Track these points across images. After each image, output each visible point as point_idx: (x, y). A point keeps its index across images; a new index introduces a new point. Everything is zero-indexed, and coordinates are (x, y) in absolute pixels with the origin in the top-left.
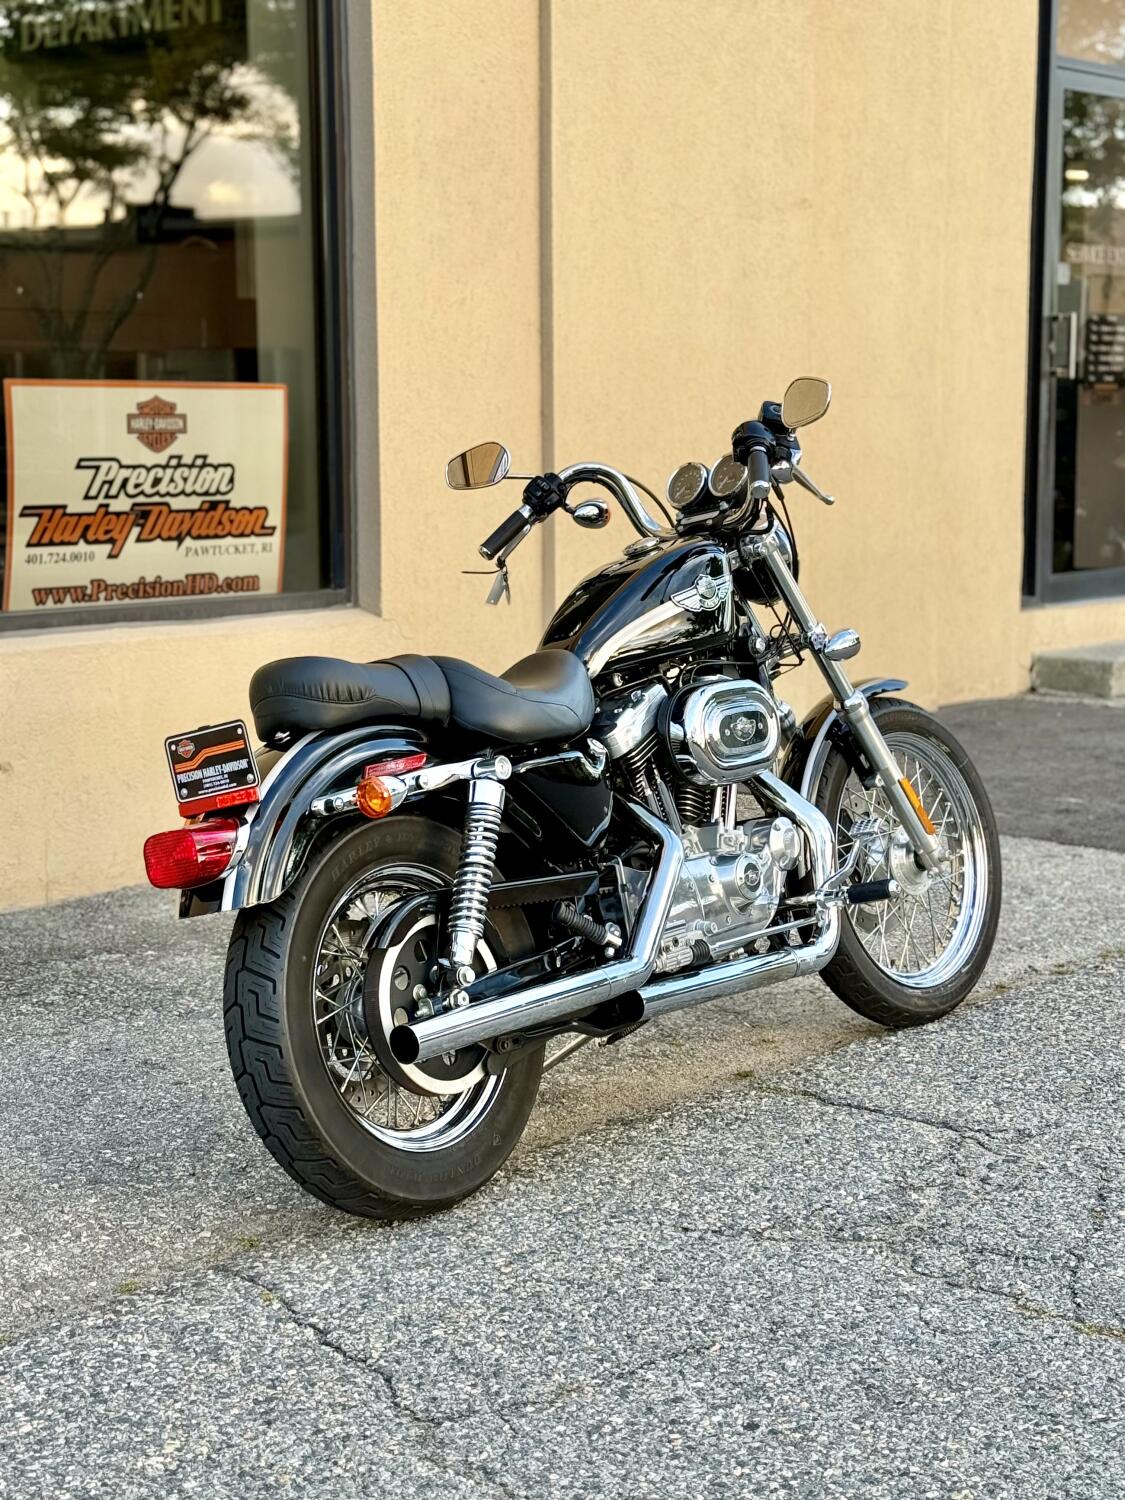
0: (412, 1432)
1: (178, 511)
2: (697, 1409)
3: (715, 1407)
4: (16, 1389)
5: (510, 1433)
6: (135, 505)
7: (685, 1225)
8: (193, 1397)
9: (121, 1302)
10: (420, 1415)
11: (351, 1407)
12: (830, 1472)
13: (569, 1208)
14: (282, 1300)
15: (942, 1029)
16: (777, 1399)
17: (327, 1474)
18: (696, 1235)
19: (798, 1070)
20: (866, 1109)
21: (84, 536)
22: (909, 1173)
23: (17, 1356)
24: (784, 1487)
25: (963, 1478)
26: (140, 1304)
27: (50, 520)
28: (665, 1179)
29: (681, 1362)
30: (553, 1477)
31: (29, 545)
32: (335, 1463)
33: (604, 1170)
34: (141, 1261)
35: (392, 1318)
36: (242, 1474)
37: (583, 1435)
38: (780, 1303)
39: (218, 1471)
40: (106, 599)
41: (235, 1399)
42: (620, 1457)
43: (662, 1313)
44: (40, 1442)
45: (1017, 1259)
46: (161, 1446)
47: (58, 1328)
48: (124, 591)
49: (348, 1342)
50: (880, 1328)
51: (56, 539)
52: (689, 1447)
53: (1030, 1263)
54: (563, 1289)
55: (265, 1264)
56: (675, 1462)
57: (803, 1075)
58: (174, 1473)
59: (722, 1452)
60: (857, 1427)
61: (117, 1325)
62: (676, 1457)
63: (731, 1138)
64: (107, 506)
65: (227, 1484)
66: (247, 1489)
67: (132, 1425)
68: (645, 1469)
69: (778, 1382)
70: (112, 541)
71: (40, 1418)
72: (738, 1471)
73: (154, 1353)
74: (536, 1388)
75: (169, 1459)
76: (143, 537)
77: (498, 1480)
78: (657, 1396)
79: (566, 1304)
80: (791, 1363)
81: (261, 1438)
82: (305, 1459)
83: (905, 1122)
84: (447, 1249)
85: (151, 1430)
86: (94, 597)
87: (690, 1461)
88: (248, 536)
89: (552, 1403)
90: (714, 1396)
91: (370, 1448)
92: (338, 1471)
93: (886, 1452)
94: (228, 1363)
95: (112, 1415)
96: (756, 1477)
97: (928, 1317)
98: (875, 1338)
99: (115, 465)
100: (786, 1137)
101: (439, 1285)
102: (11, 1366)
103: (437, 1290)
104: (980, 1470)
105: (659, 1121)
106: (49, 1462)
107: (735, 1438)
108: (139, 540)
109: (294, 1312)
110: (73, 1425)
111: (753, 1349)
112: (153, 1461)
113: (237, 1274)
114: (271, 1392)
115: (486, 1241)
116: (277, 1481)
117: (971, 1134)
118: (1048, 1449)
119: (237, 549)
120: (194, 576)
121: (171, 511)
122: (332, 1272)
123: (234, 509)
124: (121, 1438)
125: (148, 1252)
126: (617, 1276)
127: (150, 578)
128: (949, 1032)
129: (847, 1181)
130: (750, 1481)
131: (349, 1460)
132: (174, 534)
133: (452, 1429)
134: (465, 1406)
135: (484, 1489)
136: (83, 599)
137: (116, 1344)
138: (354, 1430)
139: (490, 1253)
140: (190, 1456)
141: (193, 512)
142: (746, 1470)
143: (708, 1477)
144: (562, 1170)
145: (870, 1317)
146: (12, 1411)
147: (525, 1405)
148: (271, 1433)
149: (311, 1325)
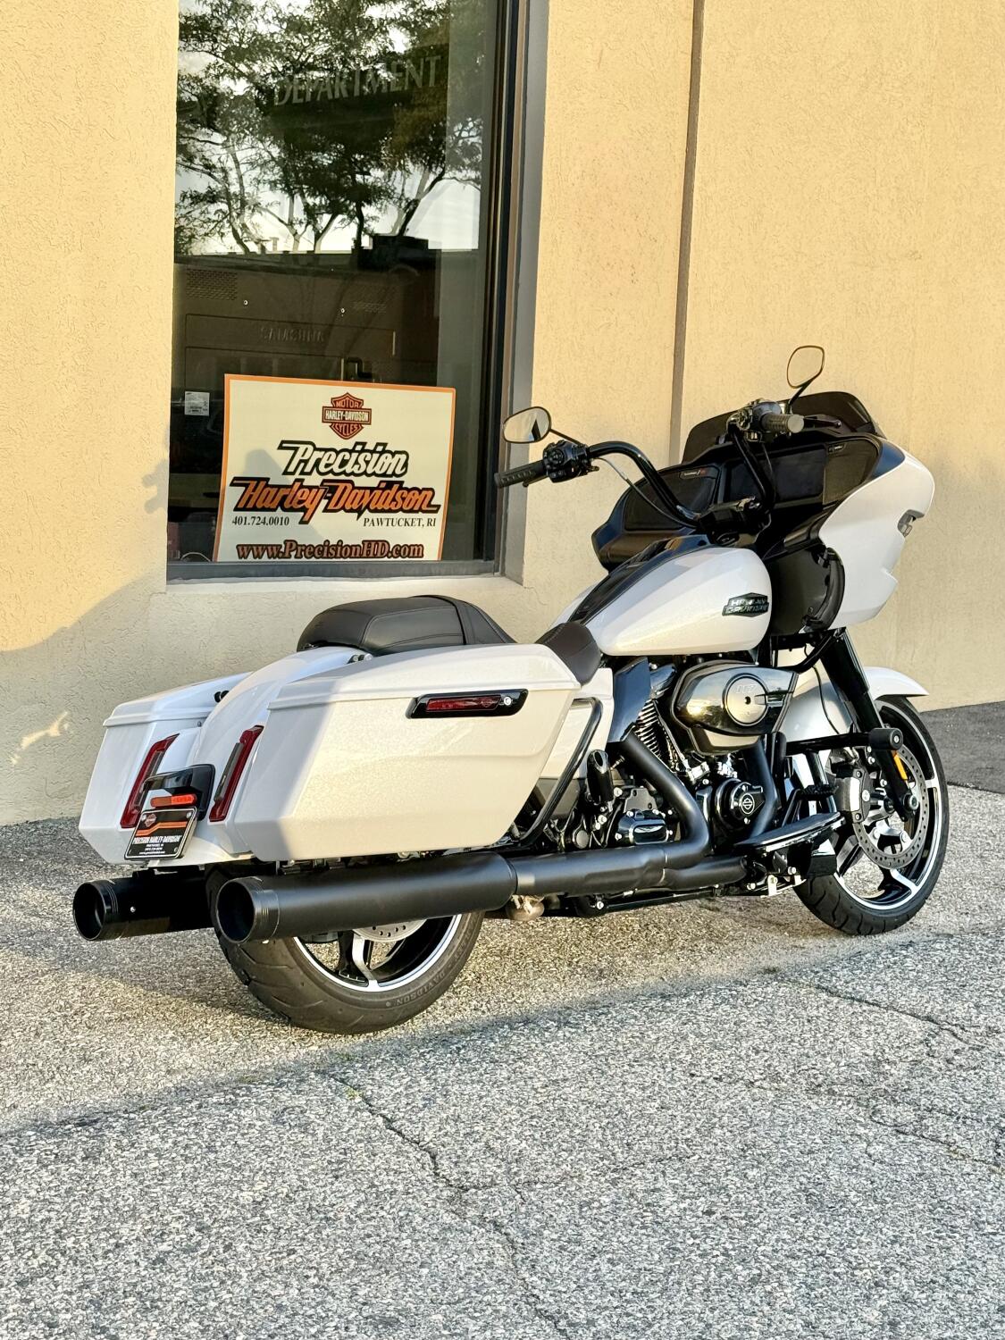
0: (445, 1193)
1: (360, 488)
2: (669, 1197)
3: (684, 1198)
4: (151, 1138)
5: (520, 1201)
6: (324, 481)
7: (693, 1072)
8: (282, 1155)
9: (240, 1088)
10: (453, 1183)
11: (400, 1173)
12: (762, 1248)
13: (602, 1052)
14: (362, 1096)
15: (947, 948)
16: (734, 1196)
17: (374, 1214)
18: (700, 1079)
19: (816, 970)
20: (866, 1002)
21: (281, 504)
22: (887, 1050)
23: (156, 1117)
24: (723, 1254)
25: (867, 1261)
26: (254, 1090)
27: (254, 490)
28: (684, 1038)
29: (665, 1165)
30: (546, 1233)
31: (236, 509)
32: (382, 1208)
33: (637, 1028)
34: (261, 1062)
35: (445, 1116)
36: (310, 1209)
37: (576, 1207)
38: (755, 1132)
39: (293, 1205)
40: (296, 557)
41: (314, 1159)
42: (601, 1224)
43: (658, 1130)
44: (163, 1174)
45: (958, 1118)
46: (253, 1185)
47: (190, 1102)
48: (311, 551)
49: (408, 1129)
50: (831, 1156)
51: (259, 506)
52: (657, 1223)
53: (968, 1122)
54: (583, 1107)
55: (355, 1071)
56: (644, 1231)
57: (821, 974)
58: (260, 1203)
59: (682, 1227)
60: (792, 1220)
61: (234, 1103)
62: (644, 1227)
63: (747, 1013)
64: (302, 480)
65: (297, 1214)
66: (312, 1218)
67: (233, 1169)
68: (619, 1233)
69: (739, 1185)
70: (304, 510)
71: (167, 1158)
72: (691, 1241)
73: (259, 1123)
74: (546, 1173)
75: (257, 1194)
76: (329, 508)
77: (503, 1231)
78: (640, 1186)
79: (583, 1118)
80: (751, 1173)
81: (329, 1186)
82: (359, 1203)
83: (896, 1013)
84: (498, 1072)
85: (247, 1174)
86: (287, 555)
87: (654, 1231)
88: (417, 512)
89: (556, 1184)
90: (685, 1190)
91: (410, 1201)
92: (382, 1213)
93: (810, 1239)
94: (313, 1135)
95: (219, 1162)
96: (703, 1246)
97: (872, 1152)
98: (825, 1162)
99: (310, 448)
100: (792, 1016)
101: (486, 1096)
102: (150, 1123)
103: (485, 1099)
104: (882, 1258)
105: (692, 997)
106: (167, 1188)
107: (694, 1219)
108: (326, 510)
109: (370, 1105)
110: (190, 1165)
111: (725, 1161)
112: (243, 1194)
113: (333, 1076)
114: (342, 1157)
115: (530, 1069)
116: (335, 1215)
117: (947, 1027)
118: (941, 1248)
119: (406, 522)
120: (370, 542)
121: (354, 488)
122: (405, 1081)
123: (406, 489)
124: (224, 1177)
125: (267, 1057)
126: (628, 1102)
127: (333, 542)
128: (952, 951)
129: (834, 1052)
130: (698, 1249)
131: (392, 1207)
132: (355, 506)
133: (476, 1193)
134: (489, 1180)
135: (492, 1235)
136: (278, 556)
137: (231, 1115)
138: (400, 1188)
139: (531, 1078)
140: (273, 1193)
141: (372, 489)
142: (697, 1241)
143: (666, 1243)
144: (603, 1026)
145: (824, 1148)
146: (146, 1152)
147: (536, 1183)
148: (337, 1184)
149: (381, 1115)
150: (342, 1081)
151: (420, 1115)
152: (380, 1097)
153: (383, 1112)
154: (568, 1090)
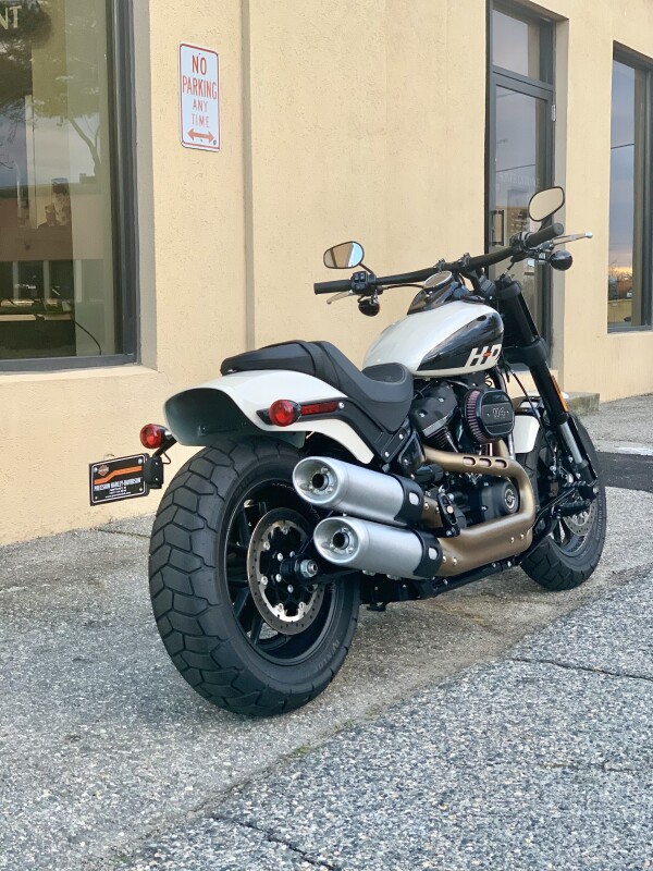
13: (453, 755)
14: (285, 842)
20: (597, 670)
33: (456, 724)
43: (584, 836)
54: (497, 821)
63: (526, 696)
79: (508, 834)
84: (386, 792)
100: (563, 693)
101: (401, 823)
105: (465, 685)
109: (301, 852)
113: (235, 821)
115: (411, 784)
129: (631, 723)
149: (322, 863)
150: (249, 825)
151: (359, 856)
152: (303, 841)
153: (321, 858)
154: (466, 802)
